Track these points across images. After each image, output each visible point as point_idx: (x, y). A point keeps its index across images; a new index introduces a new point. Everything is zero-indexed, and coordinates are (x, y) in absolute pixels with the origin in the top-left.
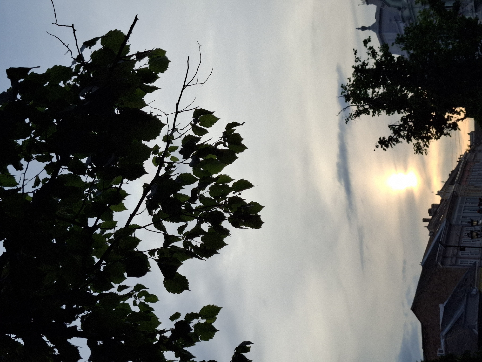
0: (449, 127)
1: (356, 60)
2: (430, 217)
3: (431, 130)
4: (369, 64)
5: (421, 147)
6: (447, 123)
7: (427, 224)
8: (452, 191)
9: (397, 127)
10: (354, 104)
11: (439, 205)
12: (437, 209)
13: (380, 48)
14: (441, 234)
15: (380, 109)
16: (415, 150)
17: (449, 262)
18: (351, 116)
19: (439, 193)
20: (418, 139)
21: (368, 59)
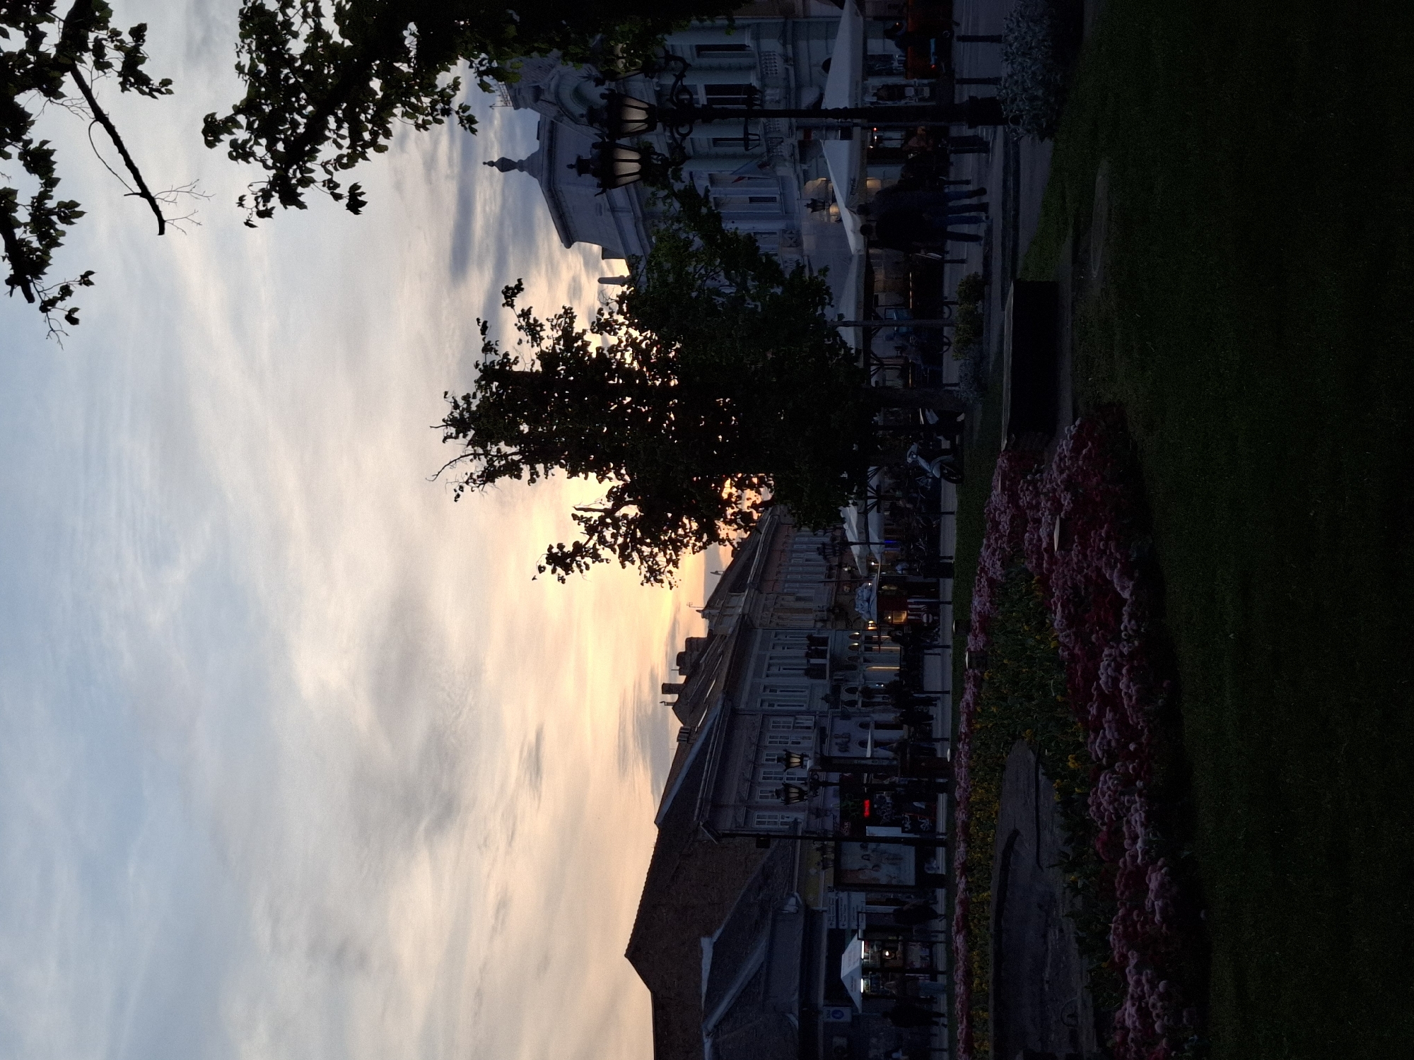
2: (681, 679)
8: (740, 610)
11: (704, 641)
12: (701, 655)
14: (708, 737)
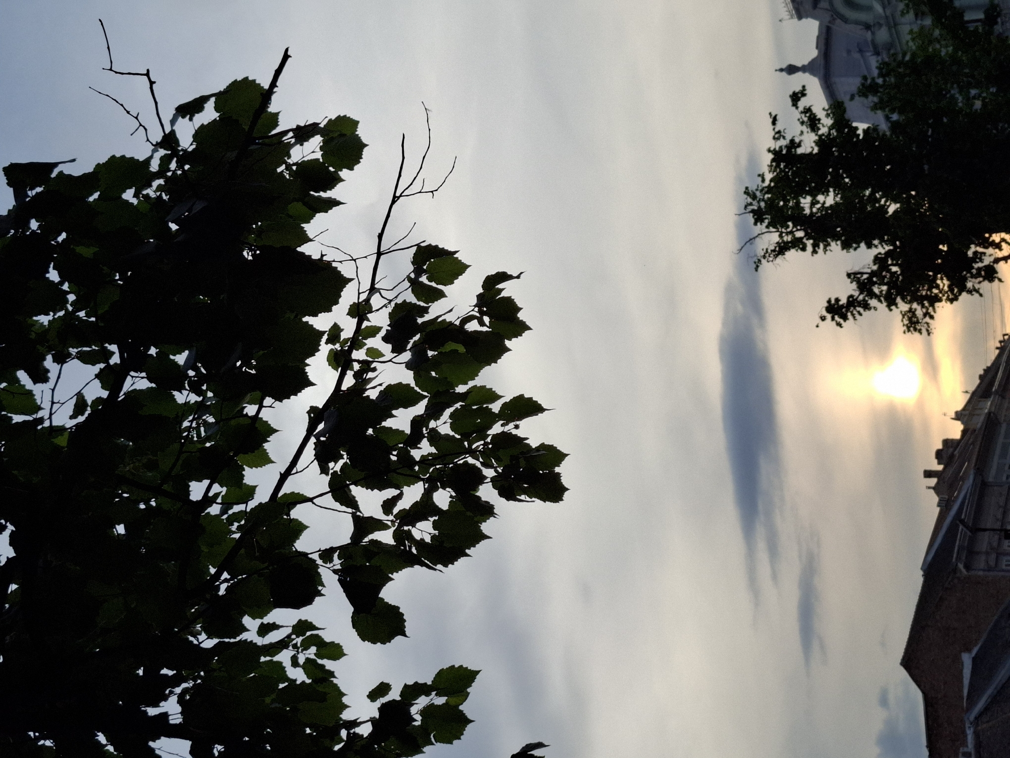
0: (978, 275)
1: (777, 136)
2: (940, 468)
3: (939, 282)
4: (802, 144)
5: (917, 318)
6: (973, 268)
7: (933, 481)
8: (986, 411)
9: (865, 276)
10: (772, 229)
11: (959, 442)
12: (955, 449)
13: (827, 110)
14: (963, 503)
15: (829, 240)
16: (904, 325)
17: (981, 562)
18: (767, 255)
19: (959, 416)
20: (911, 302)
21: (802, 133)
